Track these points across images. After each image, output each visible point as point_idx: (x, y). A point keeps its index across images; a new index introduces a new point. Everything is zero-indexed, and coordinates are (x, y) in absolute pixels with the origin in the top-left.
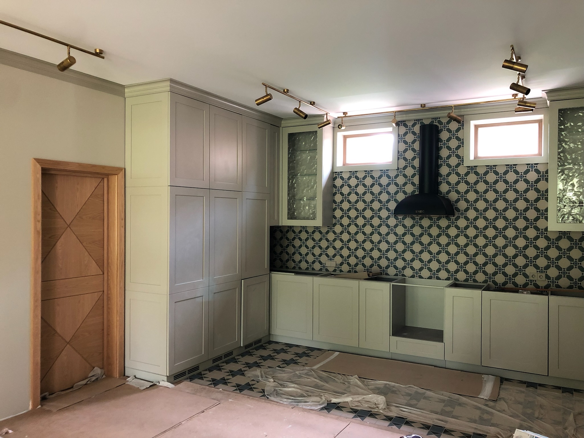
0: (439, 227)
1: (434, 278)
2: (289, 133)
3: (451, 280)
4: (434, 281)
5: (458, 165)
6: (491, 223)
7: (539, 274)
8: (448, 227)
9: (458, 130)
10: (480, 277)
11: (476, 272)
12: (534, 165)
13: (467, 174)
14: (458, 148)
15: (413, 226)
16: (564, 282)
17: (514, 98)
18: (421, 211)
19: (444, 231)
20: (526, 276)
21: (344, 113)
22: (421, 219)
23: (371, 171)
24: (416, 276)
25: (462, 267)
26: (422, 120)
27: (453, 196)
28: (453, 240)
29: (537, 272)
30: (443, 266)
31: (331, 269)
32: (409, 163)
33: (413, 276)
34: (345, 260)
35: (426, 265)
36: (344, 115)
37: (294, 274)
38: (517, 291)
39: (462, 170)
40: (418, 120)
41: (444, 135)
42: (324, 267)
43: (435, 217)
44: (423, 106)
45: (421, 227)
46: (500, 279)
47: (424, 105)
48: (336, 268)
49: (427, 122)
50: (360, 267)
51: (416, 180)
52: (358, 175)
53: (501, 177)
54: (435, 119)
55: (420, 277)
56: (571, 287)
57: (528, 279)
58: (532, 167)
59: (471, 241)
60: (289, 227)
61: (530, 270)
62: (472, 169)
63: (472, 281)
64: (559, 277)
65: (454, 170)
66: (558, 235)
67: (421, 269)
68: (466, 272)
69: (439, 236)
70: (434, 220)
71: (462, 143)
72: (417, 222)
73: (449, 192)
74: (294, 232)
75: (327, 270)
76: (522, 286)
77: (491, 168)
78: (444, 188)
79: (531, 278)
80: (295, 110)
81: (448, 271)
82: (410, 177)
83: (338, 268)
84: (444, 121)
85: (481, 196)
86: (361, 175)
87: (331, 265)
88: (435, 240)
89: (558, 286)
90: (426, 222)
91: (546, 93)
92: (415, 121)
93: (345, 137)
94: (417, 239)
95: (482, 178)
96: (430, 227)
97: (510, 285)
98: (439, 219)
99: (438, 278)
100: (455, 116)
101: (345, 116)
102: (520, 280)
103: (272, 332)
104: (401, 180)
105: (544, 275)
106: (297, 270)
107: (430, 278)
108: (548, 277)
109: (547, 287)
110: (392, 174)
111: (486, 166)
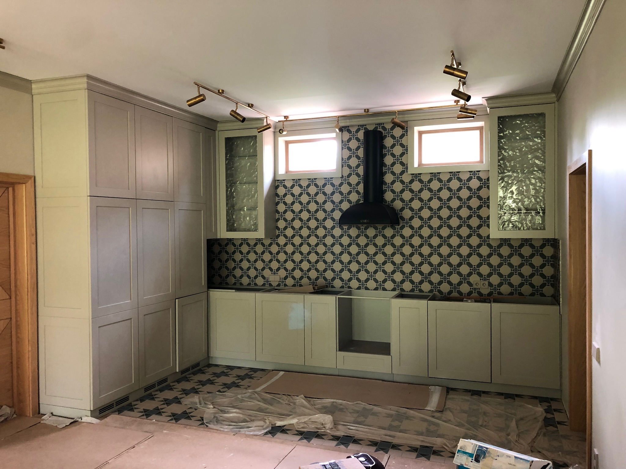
0: (384, 236)
1: (380, 289)
2: (226, 137)
3: (397, 290)
4: (380, 292)
5: (402, 173)
6: (435, 232)
7: (483, 282)
8: (393, 237)
9: (402, 136)
10: (426, 287)
11: (421, 282)
12: (476, 173)
13: (411, 182)
14: (402, 154)
15: (358, 236)
16: (505, 289)
17: (456, 104)
18: (365, 221)
19: (389, 241)
20: (470, 284)
21: (285, 117)
22: (366, 229)
23: (315, 179)
24: (362, 287)
25: (407, 277)
26: (366, 126)
27: (398, 205)
28: (398, 250)
29: (481, 279)
30: (389, 277)
31: (275, 284)
32: (353, 171)
33: (359, 288)
34: (290, 274)
35: (372, 276)
36: (285, 119)
37: (234, 290)
38: (461, 300)
39: (406, 178)
40: (362, 126)
41: (388, 142)
42: (267, 281)
43: (380, 226)
44: (366, 111)
45: (367, 237)
46: (445, 288)
47: (368, 110)
48: (280, 283)
49: (371, 128)
50: (305, 281)
51: (361, 188)
52: (302, 183)
53: (445, 185)
54: (379, 124)
55: (367, 289)
56: (511, 294)
57: (472, 288)
58: (474, 174)
59: (416, 250)
60: (228, 240)
61: (474, 278)
62: (417, 177)
63: (418, 291)
64: (500, 285)
65: (398, 178)
66: (499, 242)
67: (367, 280)
68: (412, 282)
69: (384, 245)
70: (379, 229)
71: (406, 150)
72: (362, 232)
73: (394, 200)
74: (234, 245)
75: (270, 285)
76: (466, 295)
77: (435, 176)
78: (388, 196)
79: (475, 286)
80: (231, 113)
81: (394, 281)
82: (355, 185)
83: (282, 282)
84: (389, 126)
85: (425, 204)
86: (304, 184)
87: (274, 279)
88: (380, 250)
89: (500, 293)
90: (371, 232)
91: (486, 100)
92: (359, 126)
93: (287, 143)
94: (363, 249)
95: (426, 186)
96: (375, 236)
97: (455, 294)
98: (384, 228)
99: (384, 289)
100: (399, 122)
101: (287, 121)
102: (465, 288)
103: (211, 355)
104: (345, 189)
105: (487, 283)
106: (238, 286)
107: (376, 289)
108: (490, 285)
109: (490, 294)
110: (337, 183)
111: (430, 173)
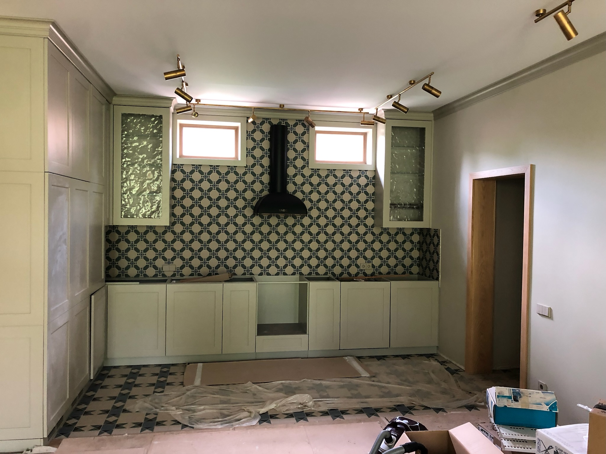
0: (286, 225)
1: (265, 274)
2: (123, 113)
4: (281, 277)
5: (303, 167)
6: (330, 222)
7: (368, 264)
8: (294, 225)
9: (304, 134)
10: (322, 270)
11: (318, 266)
12: (364, 172)
13: (311, 176)
14: (303, 150)
15: (261, 225)
16: (384, 269)
17: (360, 111)
18: (284, 210)
19: (290, 229)
20: (357, 266)
25: (306, 262)
26: (270, 119)
27: (299, 195)
28: (298, 237)
29: (366, 262)
31: (169, 274)
32: (257, 161)
34: (187, 263)
35: (273, 262)
38: (352, 280)
39: (307, 172)
42: (160, 272)
44: (282, 106)
46: (337, 270)
48: (175, 272)
49: (275, 122)
53: (339, 181)
54: (284, 120)
56: (389, 273)
57: (359, 269)
59: (314, 237)
61: (361, 261)
62: (316, 172)
63: (315, 274)
64: (381, 266)
65: (299, 171)
68: (310, 266)
69: (286, 233)
71: (308, 147)
73: (295, 192)
75: (164, 275)
76: (354, 276)
77: (331, 172)
78: (291, 188)
79: (362, 268)
81: (293, 266)
82: (259, 176)
83: (178, 272)
84: (291, 123)
85: (323, 197)
87: (169, 270)
88: (282, 237)
89: (380, 273)
90: (274, 221)
94: (265, 237)
95: (323, 180)
97: (345, 275)
101: (198, 103)
102: (353, 270)
104: (249, 178)
105: (370, 264)
107: (277, 274)
108: (373, 266)
109: (373, 274)
110: (241, 172)
111: (327, 169)
